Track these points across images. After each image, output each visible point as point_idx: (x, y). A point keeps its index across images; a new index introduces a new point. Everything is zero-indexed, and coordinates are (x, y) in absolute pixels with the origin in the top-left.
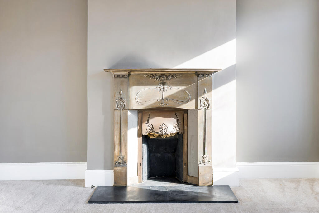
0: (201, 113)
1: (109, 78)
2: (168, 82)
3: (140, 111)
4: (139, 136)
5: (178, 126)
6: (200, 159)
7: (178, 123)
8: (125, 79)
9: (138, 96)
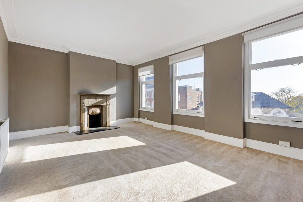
0: (107, 106)
1: (79, 96)
2: (98, 98)
3: (88, 107)
4: (88, 114)
5: (100, 111)
6: (107, 120)
7: (100, 110)
8: (85, 97)
9: (88, 102)
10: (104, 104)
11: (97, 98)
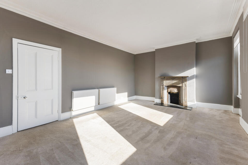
0: (183, 87)
1: (160, 79)
3: (167, 86)
4: (167, 92)
6: (183, 99)
7: (178, 90)
9: (167, 83)
10: (180, 85)
11: (173, 80)
